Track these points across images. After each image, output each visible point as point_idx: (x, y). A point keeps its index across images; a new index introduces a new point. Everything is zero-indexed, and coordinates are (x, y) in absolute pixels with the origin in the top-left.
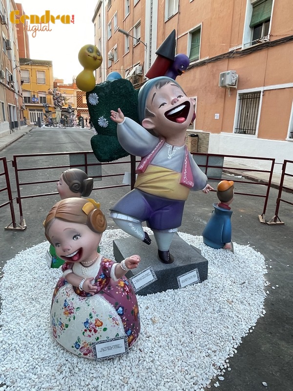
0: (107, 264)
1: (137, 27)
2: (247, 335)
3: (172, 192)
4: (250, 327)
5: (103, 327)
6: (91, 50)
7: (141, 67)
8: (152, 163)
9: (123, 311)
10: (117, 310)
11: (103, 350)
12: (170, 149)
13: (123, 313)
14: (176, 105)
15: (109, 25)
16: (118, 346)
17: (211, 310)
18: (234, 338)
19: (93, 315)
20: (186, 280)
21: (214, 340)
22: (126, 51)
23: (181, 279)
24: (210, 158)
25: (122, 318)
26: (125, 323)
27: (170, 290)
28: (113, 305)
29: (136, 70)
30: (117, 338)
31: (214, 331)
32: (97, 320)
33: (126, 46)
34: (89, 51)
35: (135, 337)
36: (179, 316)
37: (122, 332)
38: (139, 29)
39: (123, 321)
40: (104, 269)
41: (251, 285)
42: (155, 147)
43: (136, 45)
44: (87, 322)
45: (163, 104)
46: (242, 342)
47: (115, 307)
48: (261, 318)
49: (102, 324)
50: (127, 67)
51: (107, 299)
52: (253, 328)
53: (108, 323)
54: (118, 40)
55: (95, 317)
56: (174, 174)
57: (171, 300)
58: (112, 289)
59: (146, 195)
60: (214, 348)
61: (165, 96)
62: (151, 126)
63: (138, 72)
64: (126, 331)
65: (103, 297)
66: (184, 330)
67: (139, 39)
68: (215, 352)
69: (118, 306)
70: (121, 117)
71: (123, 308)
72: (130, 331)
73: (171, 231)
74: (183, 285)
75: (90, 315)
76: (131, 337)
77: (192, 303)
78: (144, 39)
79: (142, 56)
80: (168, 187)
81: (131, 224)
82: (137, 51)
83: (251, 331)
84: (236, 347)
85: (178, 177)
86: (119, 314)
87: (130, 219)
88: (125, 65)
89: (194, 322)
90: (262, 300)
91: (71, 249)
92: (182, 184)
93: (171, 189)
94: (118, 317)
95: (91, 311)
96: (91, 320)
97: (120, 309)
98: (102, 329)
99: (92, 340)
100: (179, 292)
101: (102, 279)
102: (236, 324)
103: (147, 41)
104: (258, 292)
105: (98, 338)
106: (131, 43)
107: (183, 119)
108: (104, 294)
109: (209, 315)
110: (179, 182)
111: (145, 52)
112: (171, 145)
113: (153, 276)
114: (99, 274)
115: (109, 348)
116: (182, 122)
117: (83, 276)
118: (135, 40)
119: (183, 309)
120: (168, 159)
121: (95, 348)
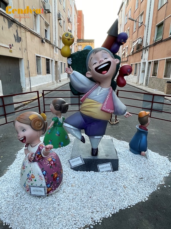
0: (41, 147)
1: (141, 15)
2: (124, 209)
3: (96, 114)
4: (130, 205)
5: (35, 179)
6: (67, 35)
7: (142, 39)
8: (88, 97)
9: (46, 173)
10: (42, 172)
11: (34, 191)
12: (99, 89)
13: (46, 175)
14: (101, 64)
15: (126, 16)
16: (41, 191)
17: (110, 188)
18: (114, 208)
19: (31, 172)
20: (103, 168)
21: (101, 205)
22: (134, 30)
23: (100, 166)
24: (155, 97)
25: (45, 177)
26: (46, 180)
27: (92, 171)
28: (41, 169)
29: (138, 41)
30: (41, 186)
31: (104, 200)
32: (32, 175)
33: (135, 27)
34: (66, 36)
35: (53, 190)
36: (89, 187)
37: (44, 184)
38: (143, 16)
39: (45, 179)
40: (39, 149)
41: (148, 181)
42: (92, 88)
43: (140, 26)
44: (28, 175)
45: (95, 63)
46: (118, 212)
47: (42, 170)
48: (142, 202)
49: (34, 177)
50: (134, 40)
51: (39, 165)
52: (132, 206)
53: (37, 177)
54: (131, 24)
55: (32, 173)
56: (98, 104)
57: (90, 177)
58: (43, 161)
59: (83, 115)
60: (98, 209)
61: (97, 58)
62: (90, 76)
63: (139, 43)
64: (47, 185)
65: (38, 164)
66: (86, 195)
67: (142, 23)
68: (98, 212)
69: (43, 170)
70: (71, 71)
71: (46, 172)
72: (49, 185)
73: (96, 137)
74: (101, 170)
75: (30, 171)
76: (50, 189)
77: (101, 182)
78: (145, 22)
79: (143, 33)
80: (93, 111)
81: (72, 130)
82: (140, 30)
83: (129, 207)
84: (113, 213)
85: (100, 106)
86: (43, 174)
87: (72, 127)
88: (133, 39)
89: (95, 192)
90: (151, 191)
91: (21, 136)
92: (102, 110)
93: (95, 113)
94: (43, 176)
95: (31, 170)
96: (30, 174)
97: (44, 172)
98: (34, 180)
99: (30, 184)
100: (97, 174)
101: (38, 154)
102: (121, 201)
103: (146, 23)
104: (151, 186)
105: (32, 184)
106: (137, 25)
107: (105, 72)
108: (39, 162)
109: (107, 191)
110: (100, 109)
111: (145, 30)
112: (101, 87)
113: (82, 161)
114: (37, 152)
115: (37, 191)
116: (105, 73)
117: (30, 151)
118: (140, 24)
119: (94, 183)
120: (97, 95)
121: (30, 189)
